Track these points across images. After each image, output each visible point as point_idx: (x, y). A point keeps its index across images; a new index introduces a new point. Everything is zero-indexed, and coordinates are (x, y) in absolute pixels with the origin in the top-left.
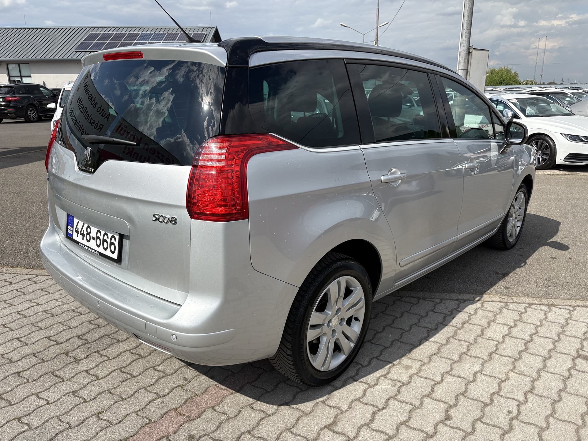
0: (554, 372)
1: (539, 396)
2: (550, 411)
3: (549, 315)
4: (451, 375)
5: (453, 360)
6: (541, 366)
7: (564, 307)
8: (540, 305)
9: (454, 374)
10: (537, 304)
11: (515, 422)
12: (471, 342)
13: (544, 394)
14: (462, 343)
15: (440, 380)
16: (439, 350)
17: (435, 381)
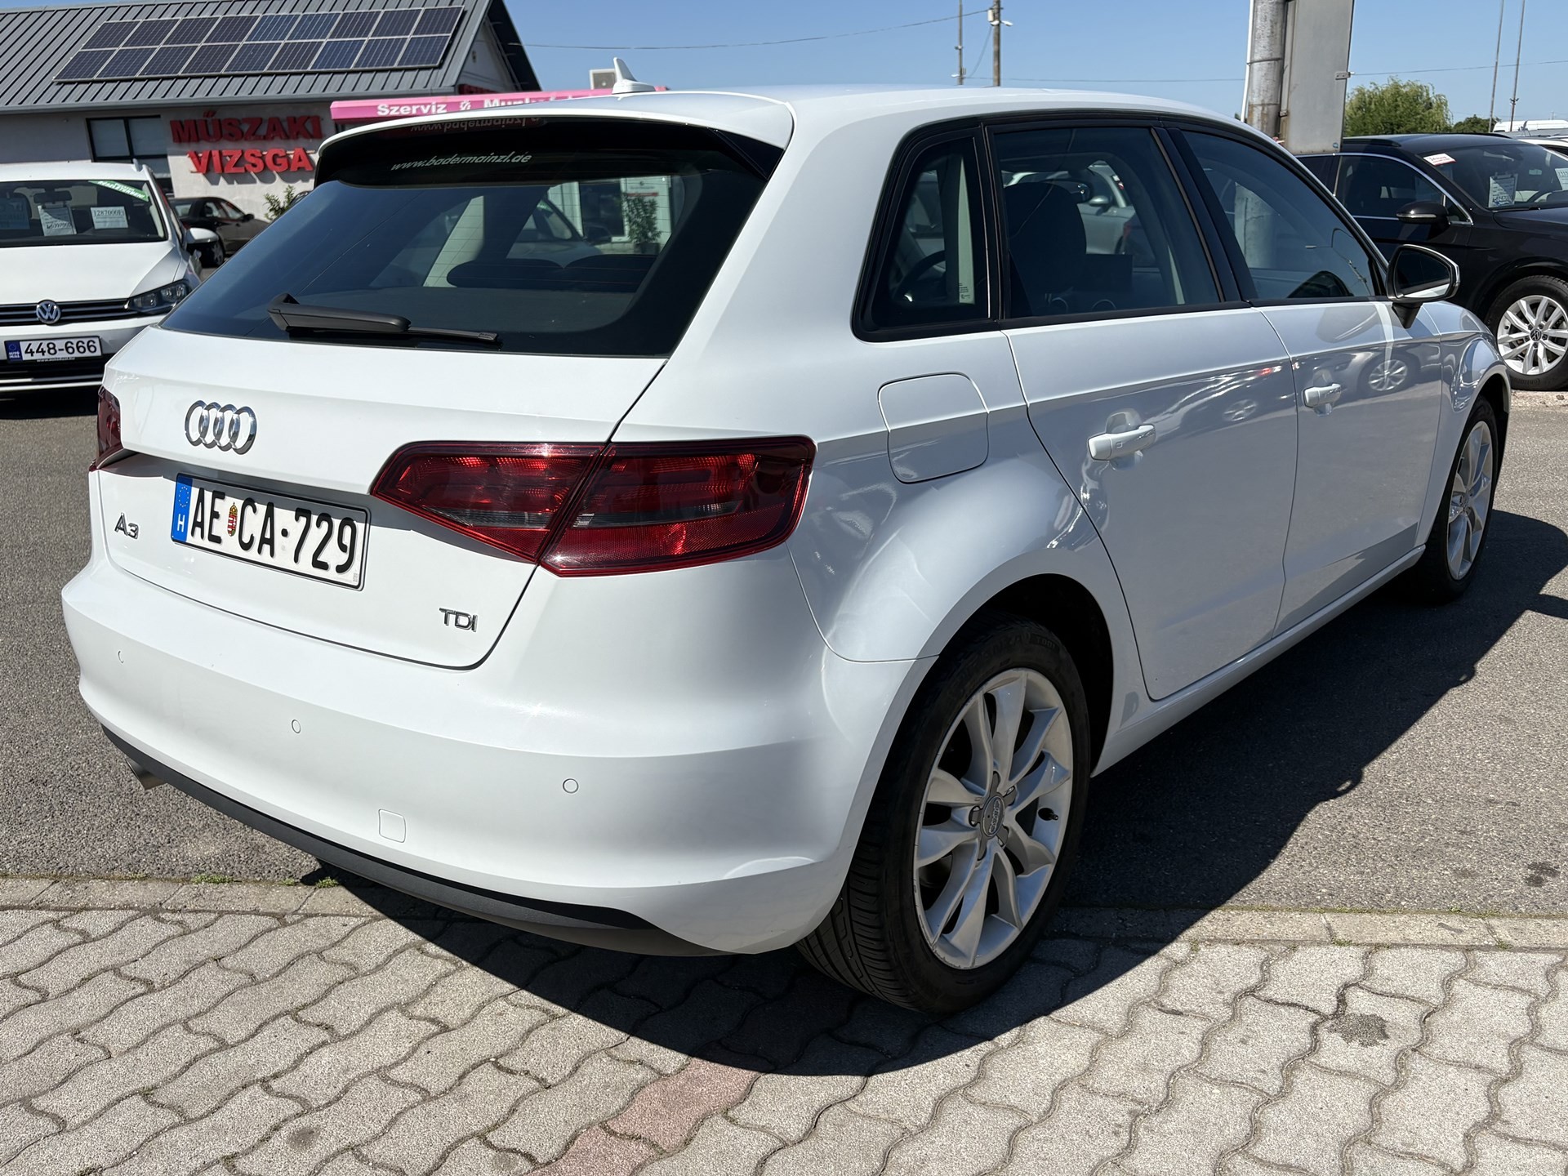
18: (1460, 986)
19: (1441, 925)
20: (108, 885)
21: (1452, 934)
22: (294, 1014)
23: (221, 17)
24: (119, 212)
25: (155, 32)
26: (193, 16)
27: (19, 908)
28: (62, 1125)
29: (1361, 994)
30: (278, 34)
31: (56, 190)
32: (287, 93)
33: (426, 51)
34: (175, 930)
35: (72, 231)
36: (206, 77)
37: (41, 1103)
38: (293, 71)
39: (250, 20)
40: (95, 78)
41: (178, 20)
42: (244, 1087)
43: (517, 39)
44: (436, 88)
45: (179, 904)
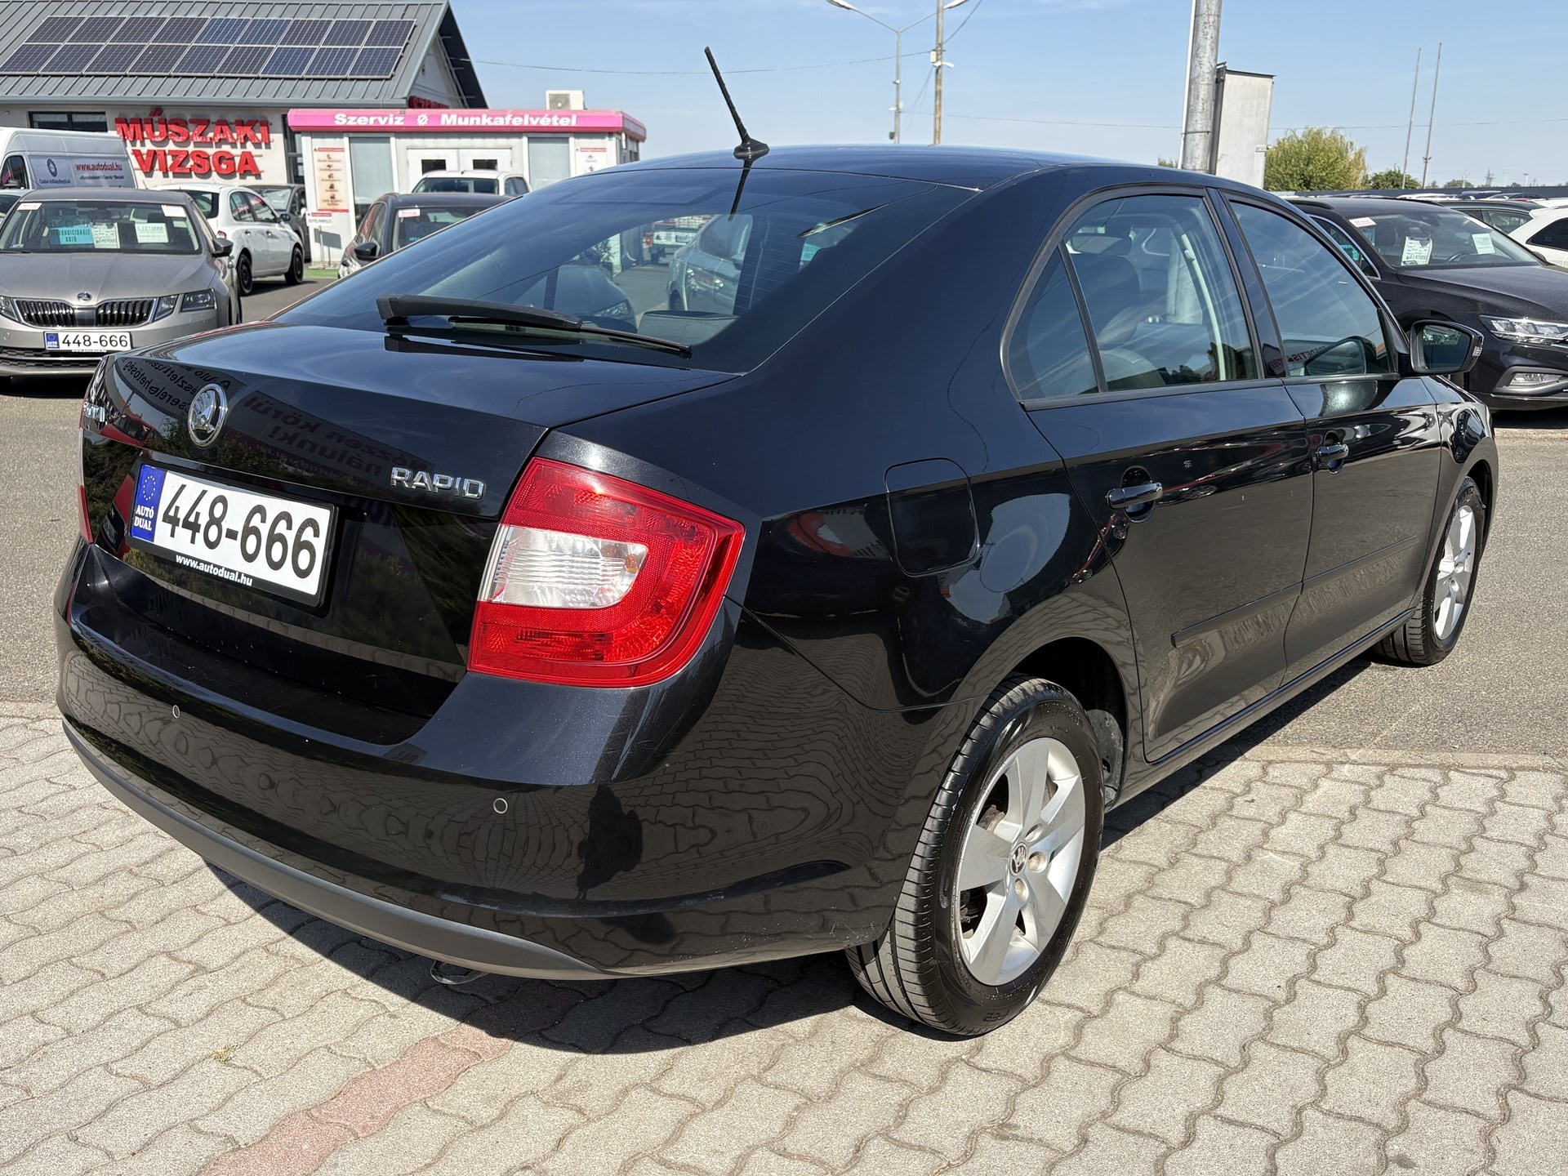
0: (1457, 926)
1: (1414, 979)
2: (1444, 1015)
3: (1443, 793)
4: (1185, 939)
5: (1185, 903)
6: (1421, 910)
7: (1483, 771)
8: (1418, 766)
9: (1191, 937)
10: (1411, 766)
11: (1354, 1043)
12: (1235, 859)
13: (1429, 977)
14: (1212, 863)
15: (1154, 951)
16: (1151, 881)
17: (1141, 953)
23: (169, 17)
25: (102, 28)
26: (140, 15)
30: (228, 38)
32: (236, 98)
33: (379, 62)
38: (243, 75)
39: (199, 22)
40: (40, 71)
41: (125, 18)
43: (467, 56)
44: (388, 101)
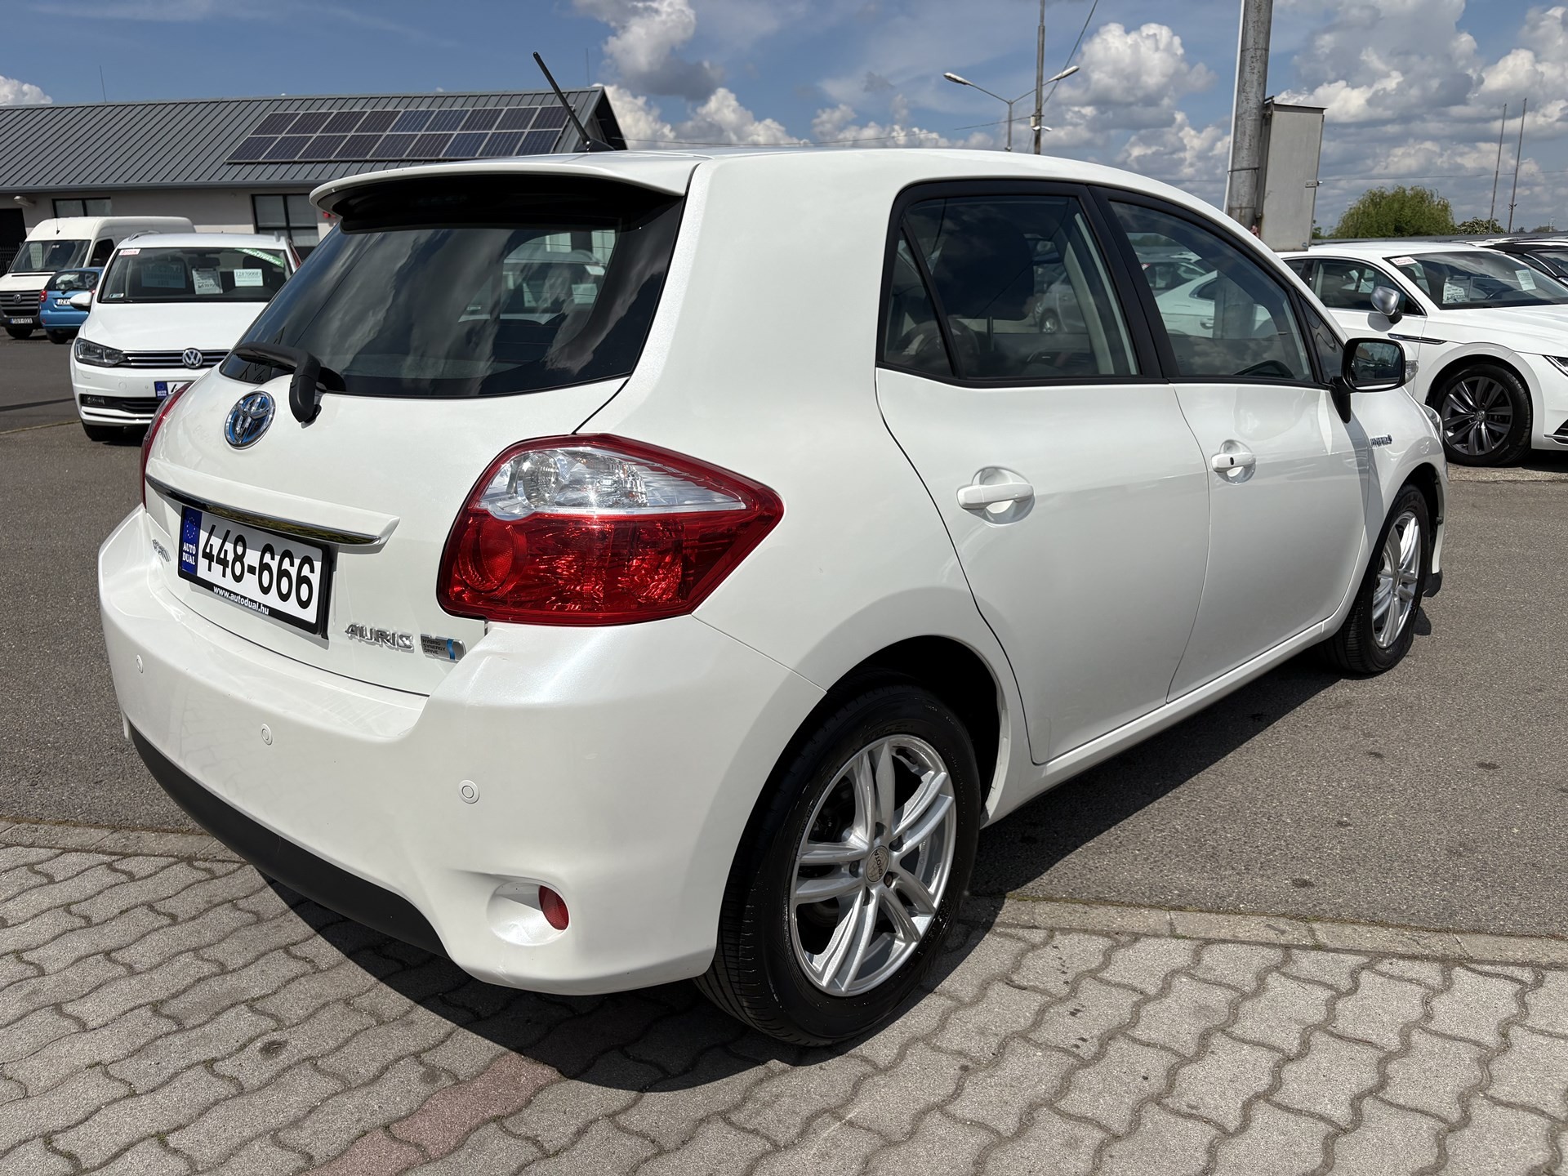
18: (1273, 980)
19: (1269, 926)
20: (156, 836)
21: (1276, 935)
22: (286, 949)
23: (369, 111)
24: (257, 273)
27: (81, 851)
28: (84, 1027)
29: (1185, 980)
30: (417, 127)
31: (207, 256)
33: (541, 143)
34: (201, 875)
35: (218, 291)
36: (354, 162)
37: (69, 1008)
40: (260, 160)
41: (332, 113)
42: (233, 1005)
45: (210, 854)
